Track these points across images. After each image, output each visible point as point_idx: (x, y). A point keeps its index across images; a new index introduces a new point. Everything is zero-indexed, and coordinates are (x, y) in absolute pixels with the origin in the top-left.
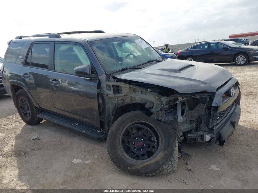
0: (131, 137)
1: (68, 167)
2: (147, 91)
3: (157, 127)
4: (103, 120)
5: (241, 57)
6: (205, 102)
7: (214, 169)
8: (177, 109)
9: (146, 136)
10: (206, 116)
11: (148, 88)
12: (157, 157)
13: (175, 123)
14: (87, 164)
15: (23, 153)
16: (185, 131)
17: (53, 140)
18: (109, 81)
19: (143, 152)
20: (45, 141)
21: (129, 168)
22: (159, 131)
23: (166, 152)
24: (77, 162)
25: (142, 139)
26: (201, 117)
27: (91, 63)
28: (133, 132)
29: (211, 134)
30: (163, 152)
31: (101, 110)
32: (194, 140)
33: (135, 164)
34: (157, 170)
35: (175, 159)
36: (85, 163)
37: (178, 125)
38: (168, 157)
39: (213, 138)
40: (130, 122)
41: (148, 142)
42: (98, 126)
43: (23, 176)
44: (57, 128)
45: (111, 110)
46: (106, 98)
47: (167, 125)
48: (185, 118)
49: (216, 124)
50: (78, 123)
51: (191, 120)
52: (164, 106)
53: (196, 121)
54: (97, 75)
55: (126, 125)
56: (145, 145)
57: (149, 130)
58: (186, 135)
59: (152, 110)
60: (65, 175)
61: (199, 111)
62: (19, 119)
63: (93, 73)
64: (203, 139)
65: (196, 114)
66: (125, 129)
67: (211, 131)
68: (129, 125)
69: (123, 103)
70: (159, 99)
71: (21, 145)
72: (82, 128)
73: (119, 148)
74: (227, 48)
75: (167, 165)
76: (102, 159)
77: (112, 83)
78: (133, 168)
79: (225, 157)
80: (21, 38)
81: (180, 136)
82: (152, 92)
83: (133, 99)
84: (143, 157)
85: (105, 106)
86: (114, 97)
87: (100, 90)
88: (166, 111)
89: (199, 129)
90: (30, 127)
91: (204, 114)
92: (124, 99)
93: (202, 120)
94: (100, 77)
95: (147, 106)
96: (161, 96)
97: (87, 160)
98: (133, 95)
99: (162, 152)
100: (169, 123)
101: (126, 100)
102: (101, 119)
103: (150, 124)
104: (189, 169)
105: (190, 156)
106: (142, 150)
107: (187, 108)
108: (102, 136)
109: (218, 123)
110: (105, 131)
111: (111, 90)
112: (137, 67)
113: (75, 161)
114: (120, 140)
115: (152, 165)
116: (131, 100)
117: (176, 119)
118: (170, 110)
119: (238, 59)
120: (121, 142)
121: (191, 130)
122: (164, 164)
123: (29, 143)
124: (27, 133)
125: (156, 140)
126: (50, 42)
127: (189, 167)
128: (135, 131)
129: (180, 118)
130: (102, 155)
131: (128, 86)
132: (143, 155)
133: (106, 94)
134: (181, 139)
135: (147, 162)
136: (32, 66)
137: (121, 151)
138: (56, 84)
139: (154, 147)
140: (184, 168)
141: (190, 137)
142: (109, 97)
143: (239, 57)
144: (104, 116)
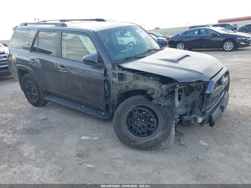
0: (133, 118)
1: (79, 143)
2: (149, 79)
3: (158, 111)
4: (108, 104)
5: (229, 43)
6: (200, 90)
7: (202, 144)
8: (174, 95)
9: (147, 118)
10: (199, 101)
11: (150, 76)
12: (156, 135)
13: (172, 107)
14: (95, 140)
15: (36, 131)
16: (181, 114)
17: (60, 120)
18: (115, 69)
19: (144, 131)
20: (53, 121)
21: (132, 144)
22: (159, 114)
23: (164, 131)
24: (86, 139)
25: (143, 120)
26: (195, 102)
27: (98, 52)
28: (136, 114)
29: (203, 117)
30: (162, 132)
31: (107, 95)
32: (189, 121)
33: (138, 140)
34: (156, 146)
35: (171, 138)
36: (93, 139)
37: (175, 109)
38: (166, 136)
39: (205, 120)
40: (134, 105)
41: (148, 123)
42: (103, 109)
43: (40, 150)
44: (62, 109)
45: (115, 95)
46: (111, 84)
47: (166, 109)
48: (182, 103)
49: (207, 108)
50: (84, 105)
51: (186, 105)
52: (164, 93)
53: (191, 106)
54: (104, 64)
55: (130, 108)
56: (145, 125)
57: (150, 113)
58: (182, 118)
59: (153, 96)
60: (76, 149)
61: (193, 97)
62: (23, 101)
63: (99, 61)
64: (196, 121)
65: (191, 99)
66: (129, 111)
67: (204, 114)
68: (132, 107)
69: (127, 89)
70: (160, 87)
71: (31, 124)
72: (87, 110)
73: (124, 126)
74: (215, 35)
75: (165, 142)
76: (107, 136)
77: (117, 71)
78: (136, 144)
79: (212, 134)
80: (26, 25)
81: (176, 118)
82: (154, 80)
83: (136, 86)
84: (143, 135)
85: (111, 92)
86: (119, 84)
87: (107, 78)
88: (165, 97)
89: (193, 112)
90: (36, 108)
91: (198, 99)
92: (128, 85)
93: (196, 105)
94: (106, 66)
95: (149, 92)
96: (162, 84)
97: (94, 137)
98: (136, 82)
99: (160, 132)
100: (168, 107)
101: (130, 87)
102: (107, 103)
103: (152, 108)
104: (183, 144)
105: (184, 135)
106: (142, 129)
107: (183, 94)
108: (106, 118)
109: (209, 107)
110: (110, 113)
111: (116, 78)
112: (138, 56)
113: (83, 138)
114: (125, 120)
115: (152, 142)
116: (134, 87)
117: (174, 104)
118: (169, 96)
119: (226, 45)
120: (125, 122)
121: (186, 113)
122: (162, 141)
123: (39, 123)
124: (35, 114)
125: (155, 121)
126: (57, 31)
127: (182, 142)
128: (137, 113)
129: (177, 103)
130: (107, 132)
131: (132, 74)
132: (144, 133)
133: (111, 81)
134: (178, 121)
135: (147, 139)
136: (39, 52)
137: (125, 129)
138: (64, 70)
139: (153, 127)
140: (178, 143)
141: (185, 119)
142: (114, 84)
143: (227, 44)
144: (109, 101)
